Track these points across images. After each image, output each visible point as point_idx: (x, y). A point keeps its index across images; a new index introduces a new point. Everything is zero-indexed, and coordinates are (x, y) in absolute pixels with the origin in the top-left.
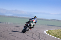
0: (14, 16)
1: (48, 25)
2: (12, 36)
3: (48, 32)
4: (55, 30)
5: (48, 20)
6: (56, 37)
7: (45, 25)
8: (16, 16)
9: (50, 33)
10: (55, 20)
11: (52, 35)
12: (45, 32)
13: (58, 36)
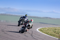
0: (7, 14)
1: (40, 23)
2: (5, 34)
3: (41, 30)
4: (47, 28)
5: (40, 18)
6: (48, 34)
7: (38, 23)
8: (9, 14)
9: (42, 31)
10: (47, 18)
11: (45, 33)
12: (37, 30)
13: (51, 34)
